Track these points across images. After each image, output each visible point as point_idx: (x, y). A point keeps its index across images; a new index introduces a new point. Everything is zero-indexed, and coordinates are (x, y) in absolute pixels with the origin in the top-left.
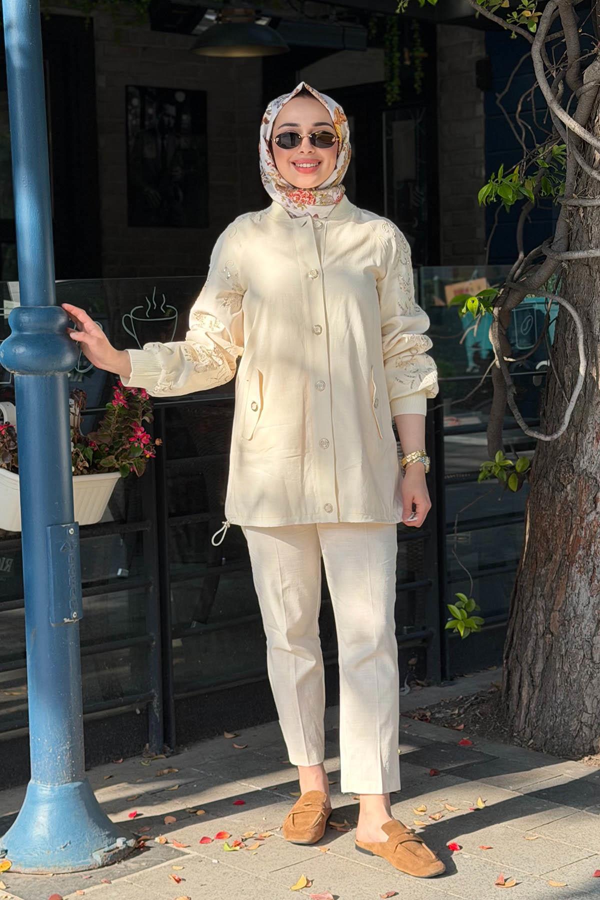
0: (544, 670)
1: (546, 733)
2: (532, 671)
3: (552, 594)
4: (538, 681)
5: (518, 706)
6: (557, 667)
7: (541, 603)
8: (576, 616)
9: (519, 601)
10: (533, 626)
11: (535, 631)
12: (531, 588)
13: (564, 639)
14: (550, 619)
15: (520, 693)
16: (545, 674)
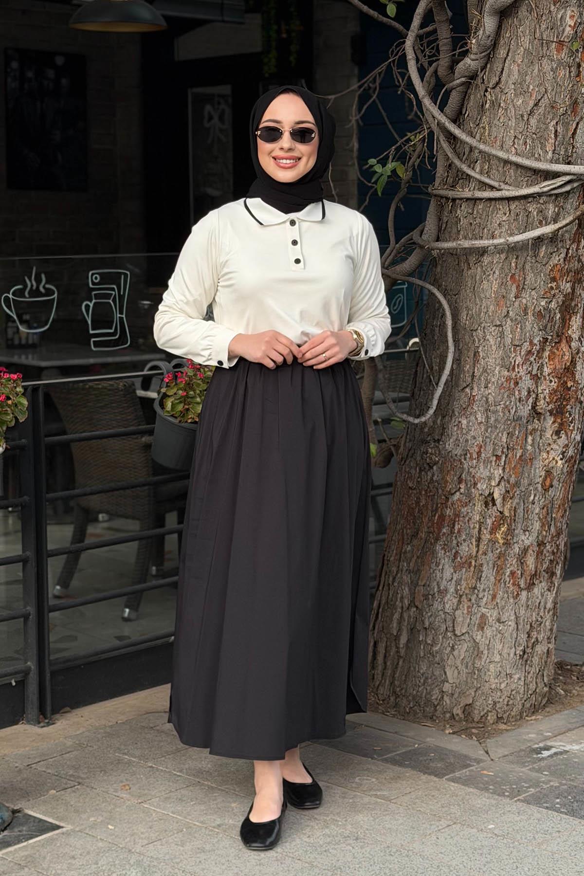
0: (408, 641)
1: (409, 702)
2: (397, 642)
3: (418, 570)
4: (402, 652)
7: (406, 578)
8: (439, 591)
10: (399, 600)
11: (401, 604)
12: (397, 563)
13: (427, 613)
14: (415, 593)
16: (410, 645)
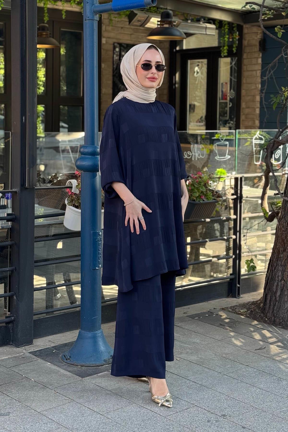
0: (280, 294)
1: (280, 320)
2: (276, 295)
3: (285, 265)
4: (278, 299)
5: (269, 309)
6: (286, 294)
7: (280, 268)
9: (271, 266)
10: (277, 277)
11: (278, 279)
12: (276, 262)
14: (284, 275)
15: (270, 303)
16: (281, 296)
